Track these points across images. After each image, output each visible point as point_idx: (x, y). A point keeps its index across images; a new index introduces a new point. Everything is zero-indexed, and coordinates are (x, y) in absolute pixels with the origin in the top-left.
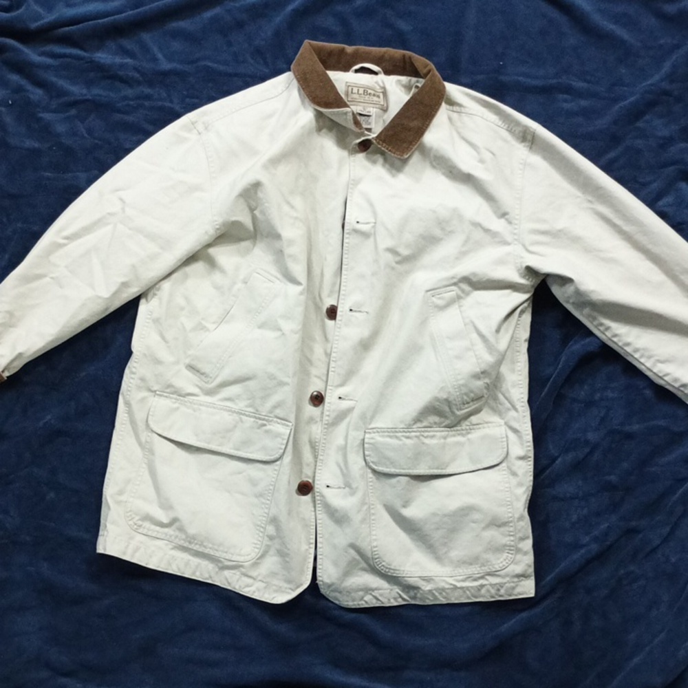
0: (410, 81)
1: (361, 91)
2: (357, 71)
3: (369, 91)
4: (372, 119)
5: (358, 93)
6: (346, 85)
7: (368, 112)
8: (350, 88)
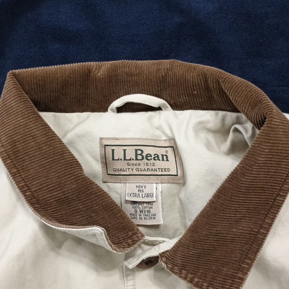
0: (223, 119)
1: (131, 153)
2: (120, 110)
3: (147, 151)
4: (158, 209)
5: (125, 159)
6: (101, 144)
7: (148, 196)
8: (109, 150)
